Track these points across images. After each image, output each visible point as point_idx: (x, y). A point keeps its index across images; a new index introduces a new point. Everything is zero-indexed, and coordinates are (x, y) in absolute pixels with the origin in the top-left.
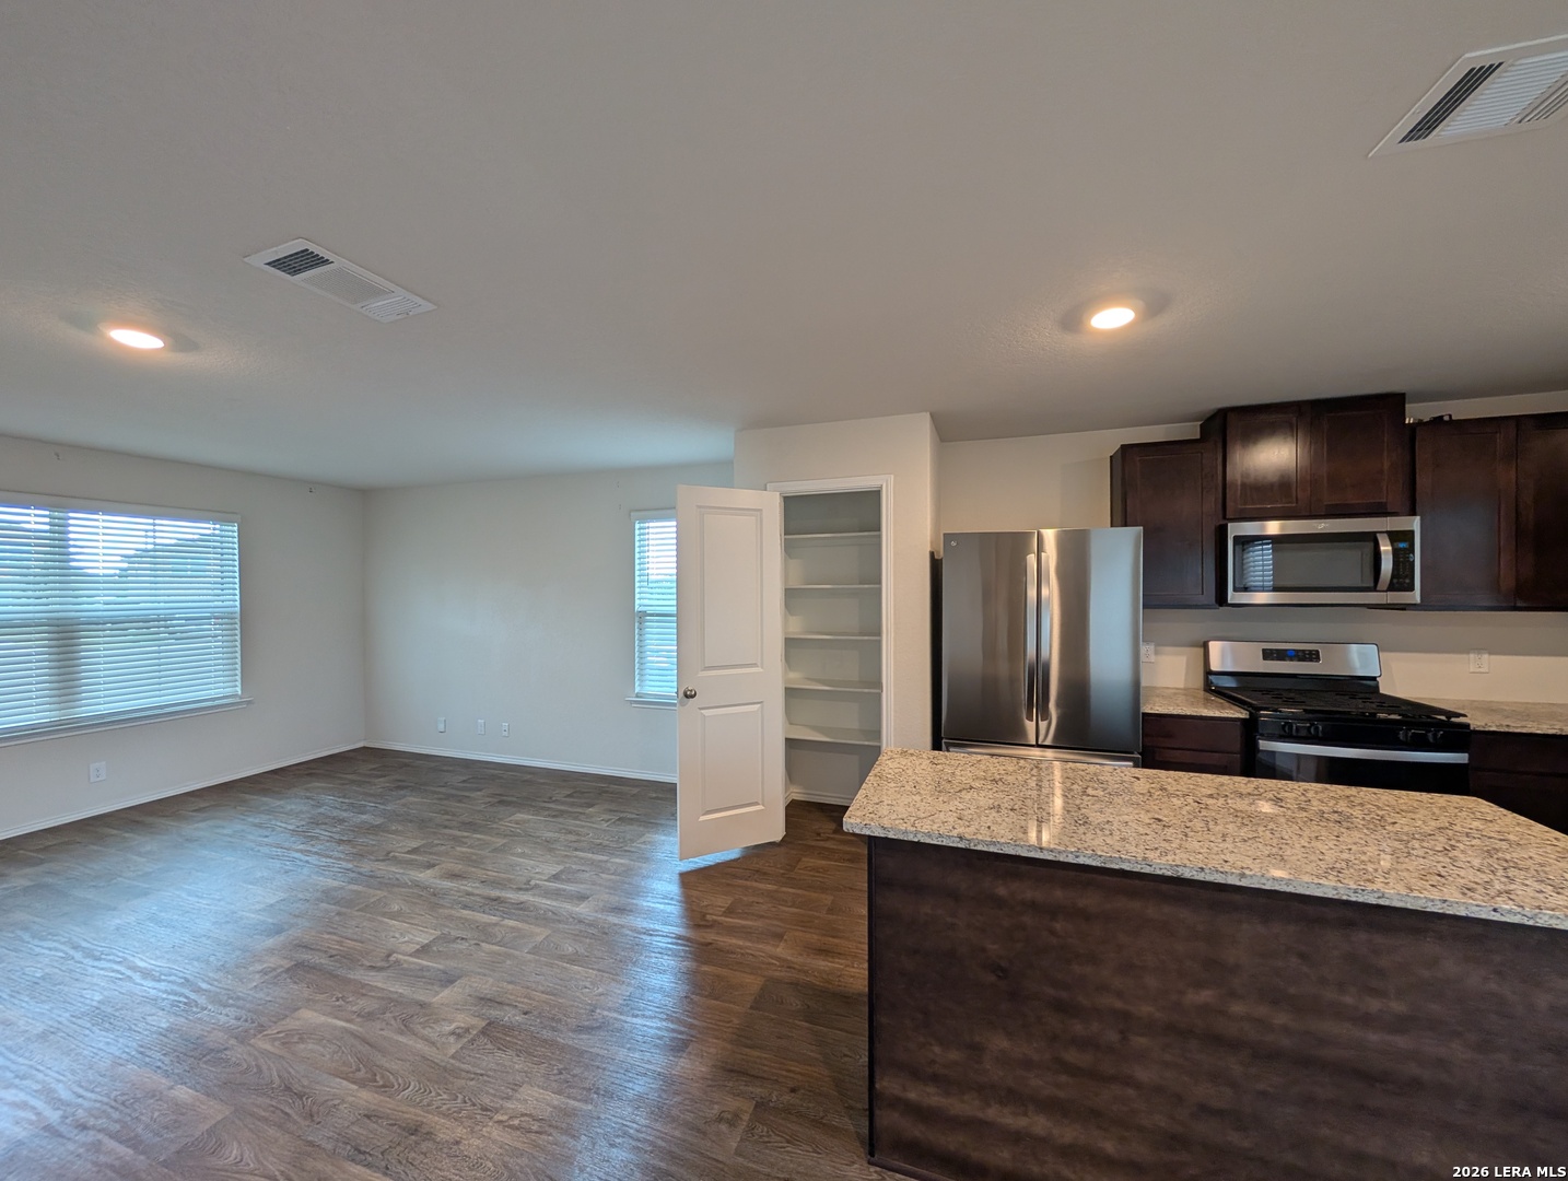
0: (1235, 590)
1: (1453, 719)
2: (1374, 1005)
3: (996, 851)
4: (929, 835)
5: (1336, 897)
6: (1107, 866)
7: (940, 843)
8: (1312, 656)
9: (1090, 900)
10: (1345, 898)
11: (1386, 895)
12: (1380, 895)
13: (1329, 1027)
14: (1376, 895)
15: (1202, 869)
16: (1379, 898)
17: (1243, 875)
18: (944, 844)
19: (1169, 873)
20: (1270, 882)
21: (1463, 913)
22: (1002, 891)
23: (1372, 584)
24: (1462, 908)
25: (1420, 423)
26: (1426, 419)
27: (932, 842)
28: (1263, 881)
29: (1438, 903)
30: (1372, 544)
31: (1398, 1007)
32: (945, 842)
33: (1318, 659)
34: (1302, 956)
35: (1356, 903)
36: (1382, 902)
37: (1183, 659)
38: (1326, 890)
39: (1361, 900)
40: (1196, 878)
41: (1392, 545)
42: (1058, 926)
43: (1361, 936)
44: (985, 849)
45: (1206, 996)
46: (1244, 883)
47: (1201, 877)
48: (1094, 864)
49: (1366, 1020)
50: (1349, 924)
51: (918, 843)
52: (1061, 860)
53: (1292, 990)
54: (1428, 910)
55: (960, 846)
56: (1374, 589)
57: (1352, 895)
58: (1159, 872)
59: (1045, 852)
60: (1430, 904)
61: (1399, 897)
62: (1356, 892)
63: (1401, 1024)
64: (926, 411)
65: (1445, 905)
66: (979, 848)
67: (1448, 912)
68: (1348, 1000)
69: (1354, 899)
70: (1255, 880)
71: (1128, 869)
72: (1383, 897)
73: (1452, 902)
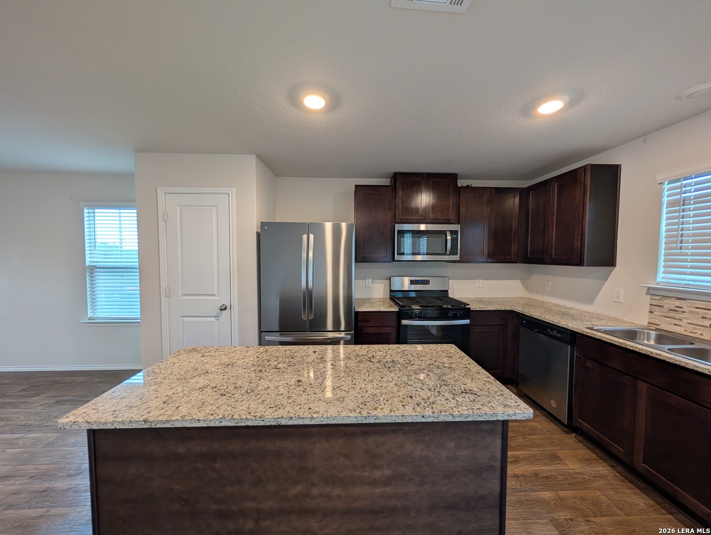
0: (398, 254)
1: (466, 306)
2: (377, 474)
3: (169, 426)
4: (123, 422)
5: (357, 422)
6: (239, 425)
7: (131, 427)
8: (426, 282)
9: (235, 446)
10: (360, 422)
11: (379, 417)
12: (376, 417)
13: (359, 490)
14: (374, 418)
15: (291, 418)
16: (376, 419)
17: (312, 418)
18: (134, 427)
19: (274, 424)
20: (325, 420)
21: (410, 421)
22: (181, 450)
23: (445, 252)
24: (410, 418)
25: (462, 187)
26: (464, 186)
27: (125, 427)
28: (322, 419)
29: (400, 417)
30: (445, 235)
31: (387, 472)
32: (134, 426)
33: (429, 283)
34: (346, 456)
35: (366, 424)
36: (378, 421)
37: (383, 285)
38: (351, 419)
39: (367, 422)
40: (288, 424)
41: (451, 236)
42: (217, 466)
43: (371, 439)
44: (162, 426)
45: (299, 488)
46: (313, 422)
47: (291, 423)
48: (231, 425)
49: (374, 483)
50: (366, 434)
51: (115, 429)
52: (211, 425)
53: (341, 475)
54: (396, 422)
55: (145, 427)
56: (445, 254)
57: (364, 420)
58: (268, 424)
59: (201, 422)
60: (397, 418)
61: (384, 417)
62: (365, 418)
63: (388, 481)
64: (253, 154)
65: (403, 418)
66: (159, 426)
67: (404, 422)
68: (366, 474)
69: (364, 422)
70: (318, 420)
71: (251, 425)
72: (377, 418)
73: (406, 416)
